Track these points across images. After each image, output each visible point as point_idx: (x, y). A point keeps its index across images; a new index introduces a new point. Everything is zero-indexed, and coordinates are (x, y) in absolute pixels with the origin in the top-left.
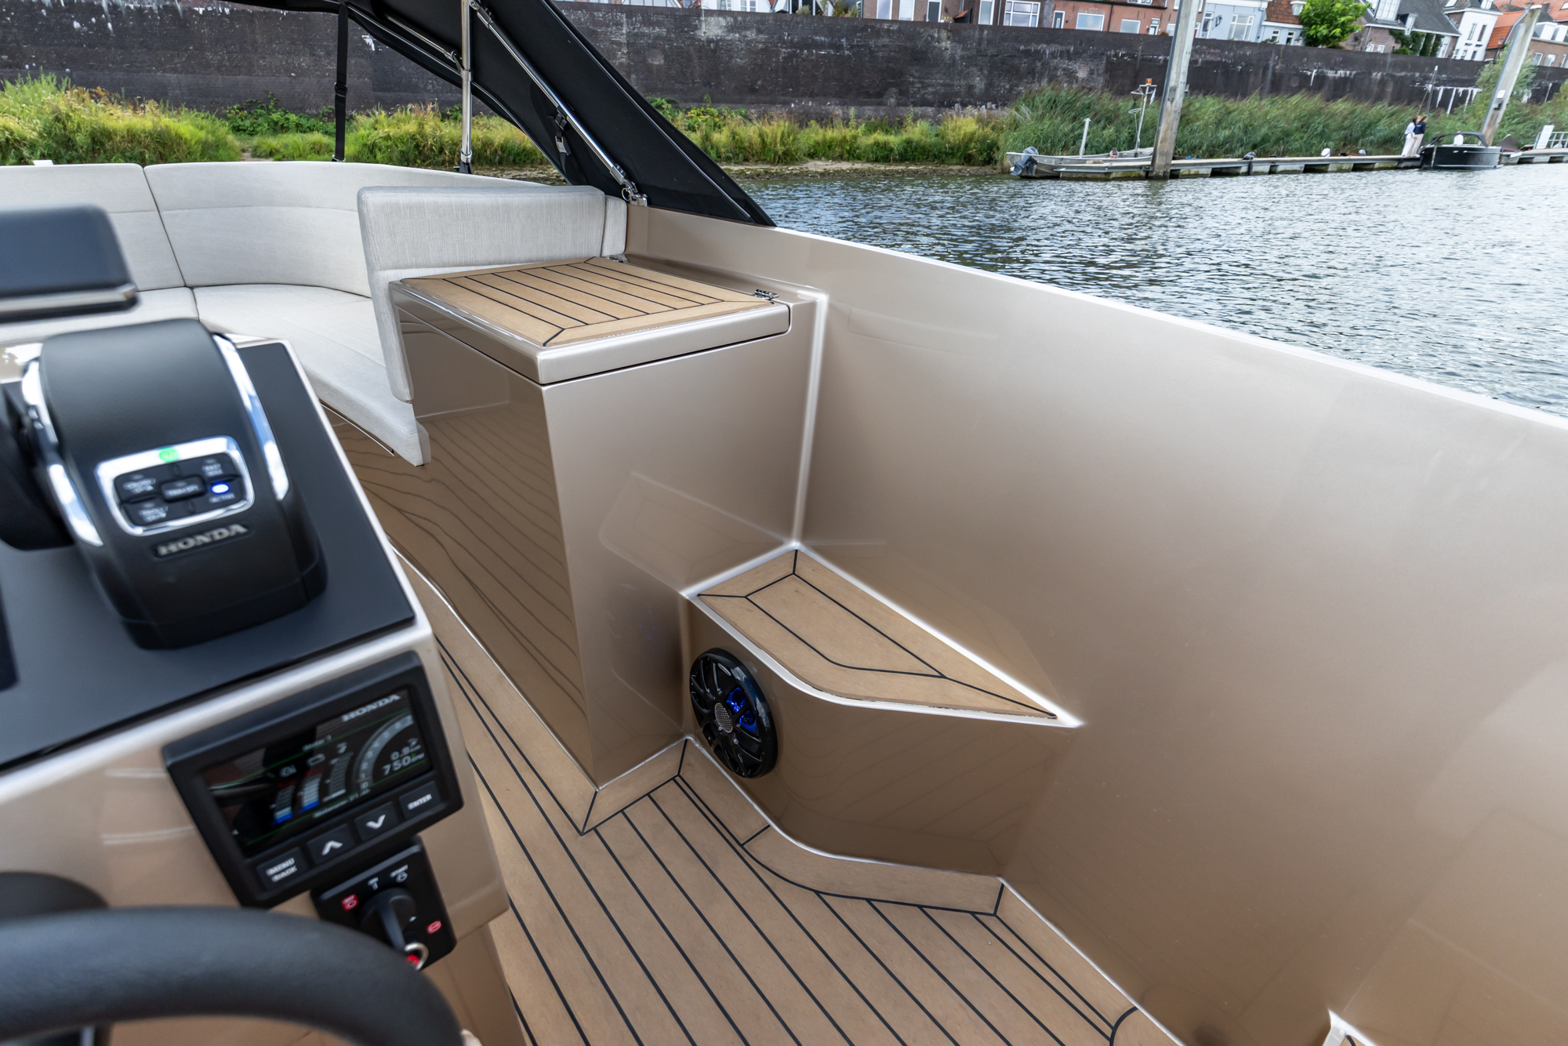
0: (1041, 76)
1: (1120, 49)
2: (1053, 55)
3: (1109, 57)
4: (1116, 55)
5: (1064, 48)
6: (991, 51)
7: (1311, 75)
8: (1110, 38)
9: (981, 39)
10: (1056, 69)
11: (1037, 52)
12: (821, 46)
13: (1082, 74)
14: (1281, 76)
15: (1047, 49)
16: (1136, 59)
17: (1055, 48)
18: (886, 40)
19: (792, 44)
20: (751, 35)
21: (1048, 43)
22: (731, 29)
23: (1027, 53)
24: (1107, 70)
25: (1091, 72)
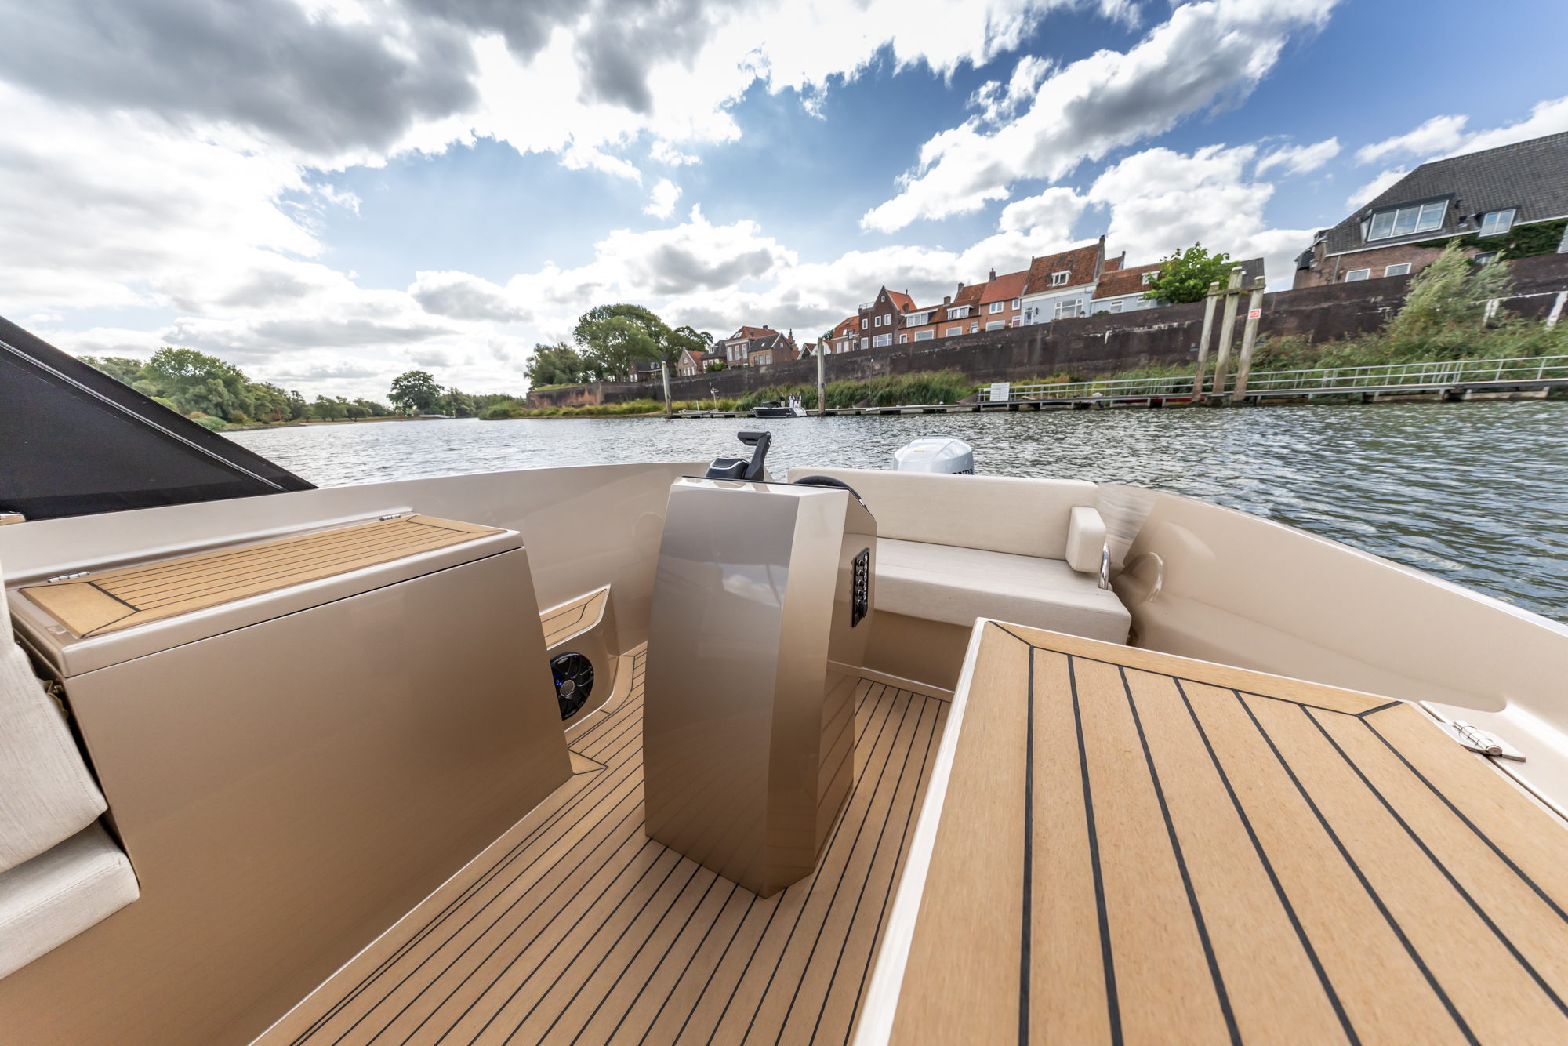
0: (858, 370)
1: (898, 352)
2: (862, 361)
3: (891, 358)
4: (896, 355)
5: (865, 357)
6: (837, 364)
7: (1103, 337)
8: (895, 347)
9: (833, 361)
10: (864, 367)
11: (855, 361)
12: (786, 371)
13: (877, 367)
14: (1055, 343)
15: (859, 359)
16: (909, 355)
17: (863, 358)
18: (803, 366)
19: (779, 372)
20: (771, 370)
21: (859, 356)
22: (767, 370)
23: (851, 362)
24: (891, 363)
25: (882, 366)
